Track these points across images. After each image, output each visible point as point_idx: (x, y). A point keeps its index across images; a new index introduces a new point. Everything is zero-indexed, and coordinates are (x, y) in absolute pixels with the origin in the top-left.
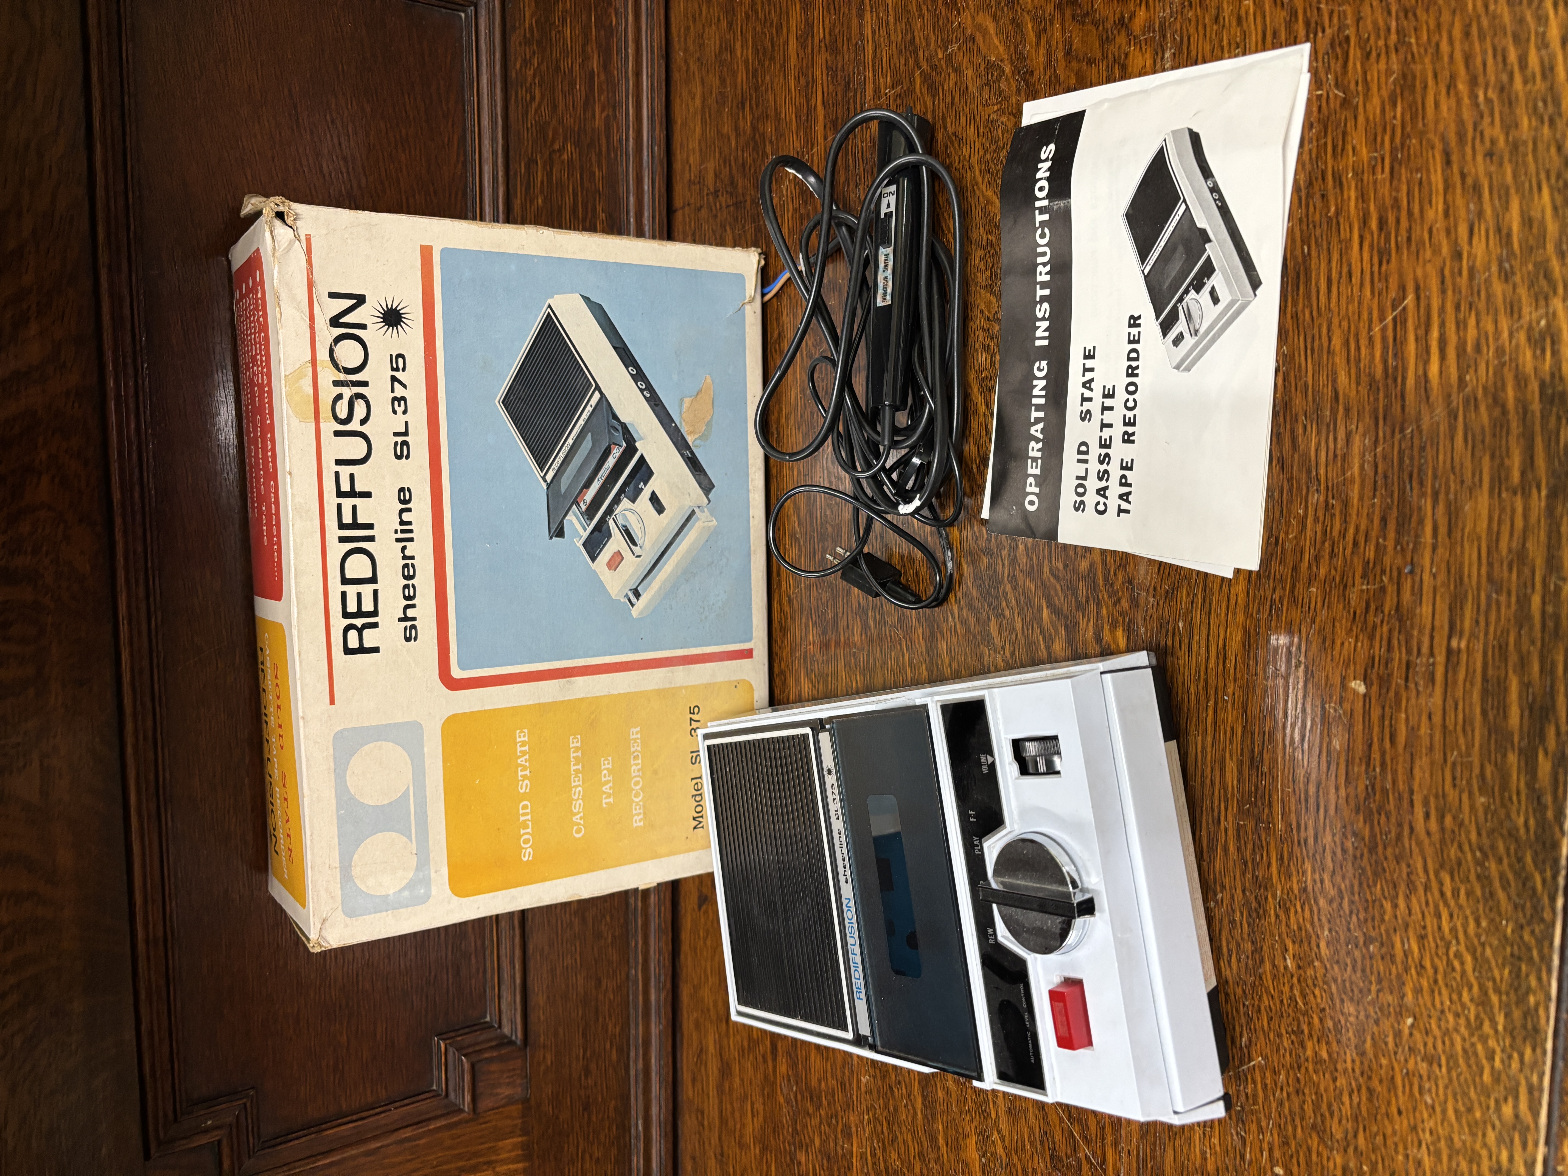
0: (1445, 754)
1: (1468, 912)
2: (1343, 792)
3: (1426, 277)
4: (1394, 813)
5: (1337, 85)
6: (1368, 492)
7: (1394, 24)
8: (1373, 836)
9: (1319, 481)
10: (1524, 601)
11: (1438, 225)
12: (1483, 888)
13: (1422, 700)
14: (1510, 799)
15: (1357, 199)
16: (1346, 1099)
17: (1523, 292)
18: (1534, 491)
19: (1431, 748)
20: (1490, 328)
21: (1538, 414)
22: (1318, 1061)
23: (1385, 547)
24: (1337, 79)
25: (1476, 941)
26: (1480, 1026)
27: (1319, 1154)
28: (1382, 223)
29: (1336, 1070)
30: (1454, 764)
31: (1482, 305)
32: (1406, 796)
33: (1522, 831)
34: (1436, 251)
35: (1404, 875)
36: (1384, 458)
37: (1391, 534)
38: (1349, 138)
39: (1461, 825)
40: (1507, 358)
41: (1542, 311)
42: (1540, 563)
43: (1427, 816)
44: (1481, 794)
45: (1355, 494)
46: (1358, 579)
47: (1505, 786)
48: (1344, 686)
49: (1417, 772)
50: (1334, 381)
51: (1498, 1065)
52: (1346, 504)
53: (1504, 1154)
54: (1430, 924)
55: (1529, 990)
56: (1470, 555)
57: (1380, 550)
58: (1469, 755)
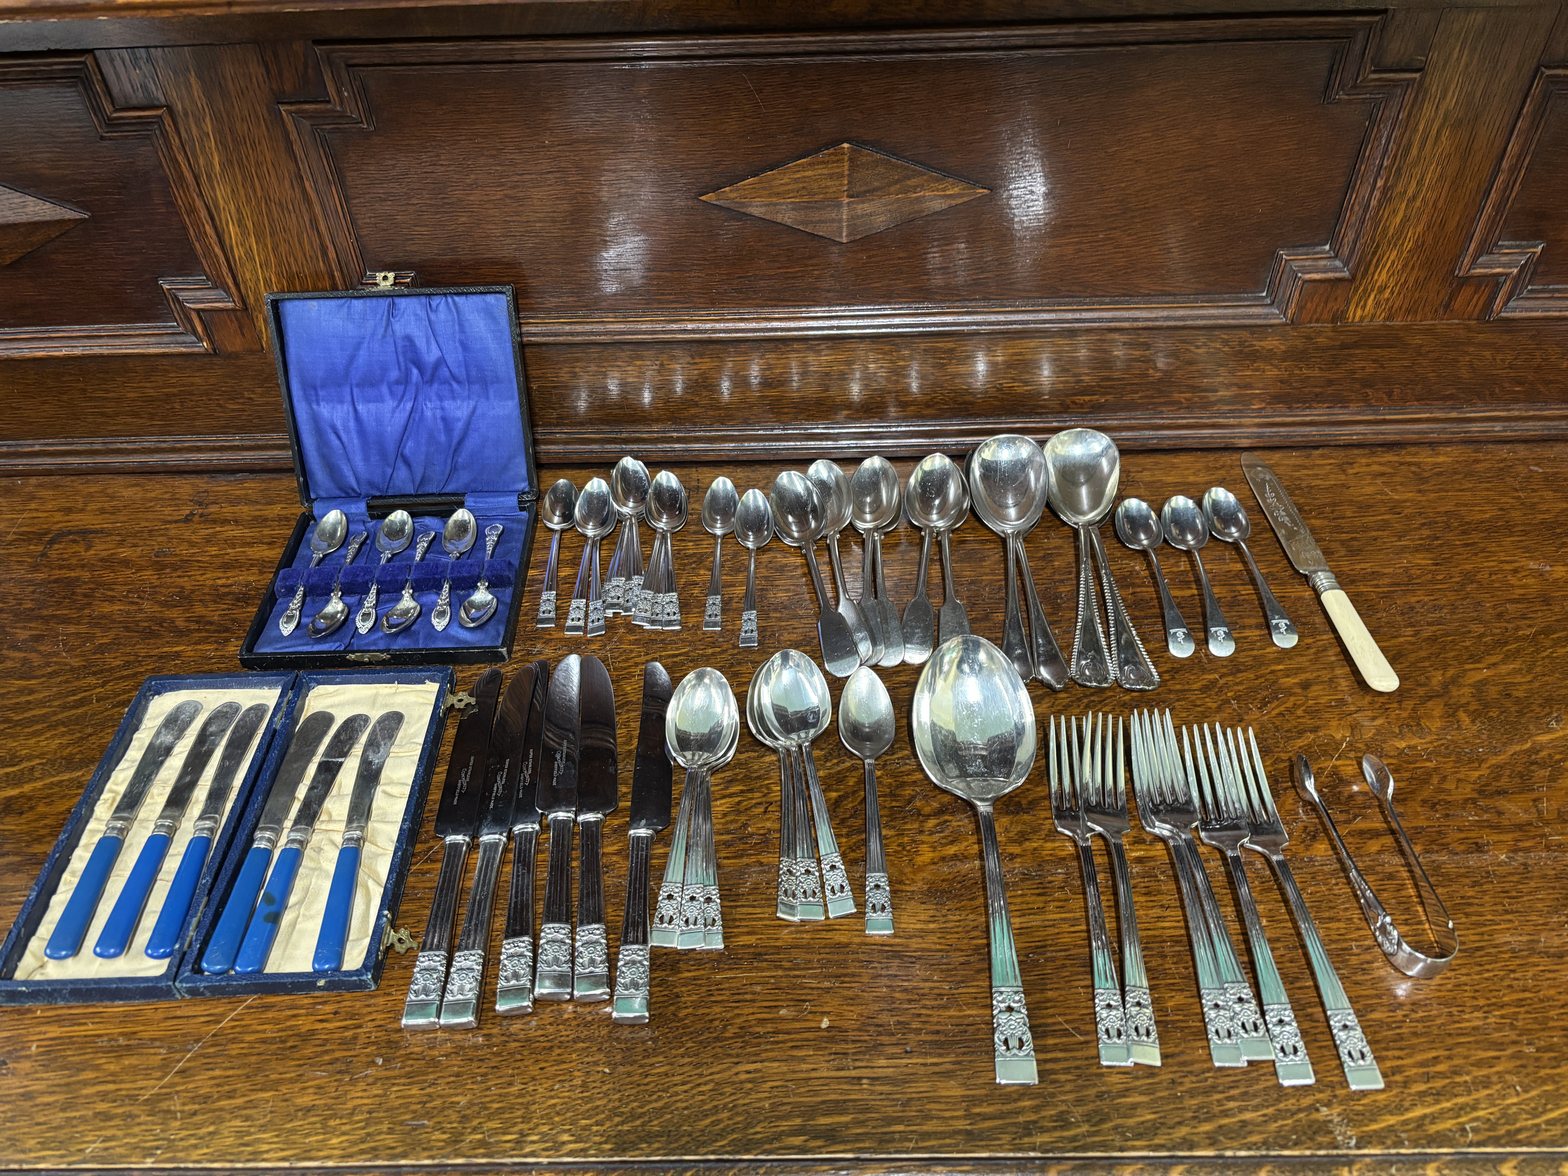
0: (791, 1080)
1: (690, 1102)
2: (751, 1017)
4: (745, 1051)
6: (954, 1021)
8: (727, 1039)
9: (957, 988)
10: (899, 1120)
12: (711, 1109)
13: (824, 1065)
14: (772, 1122)
17: (1091, 1107)
19: (794, 1072)
23: (920, 1034)
25: (672, 1108)
26: (616, 1115)
30: (786, 1086)
32: (759, 1058)
35: (705, 1061)
37: (929, 1038)
39: (748, 1094)
42: (925, 1128)
43: (748, 1072)
44: (770, 1104)
45: (952, 1012)
46: (896, 1018)
47: (779, 1118)
48: (824, 1013)
49: (776, 1064)
51: (595, 1128)
52: (945, 1007)
53: (535, 1138)
54: (677, 1079)
55: (650, 1143)
56: (923, 1086)
57: (918, 1031)
58: (795, 1095)
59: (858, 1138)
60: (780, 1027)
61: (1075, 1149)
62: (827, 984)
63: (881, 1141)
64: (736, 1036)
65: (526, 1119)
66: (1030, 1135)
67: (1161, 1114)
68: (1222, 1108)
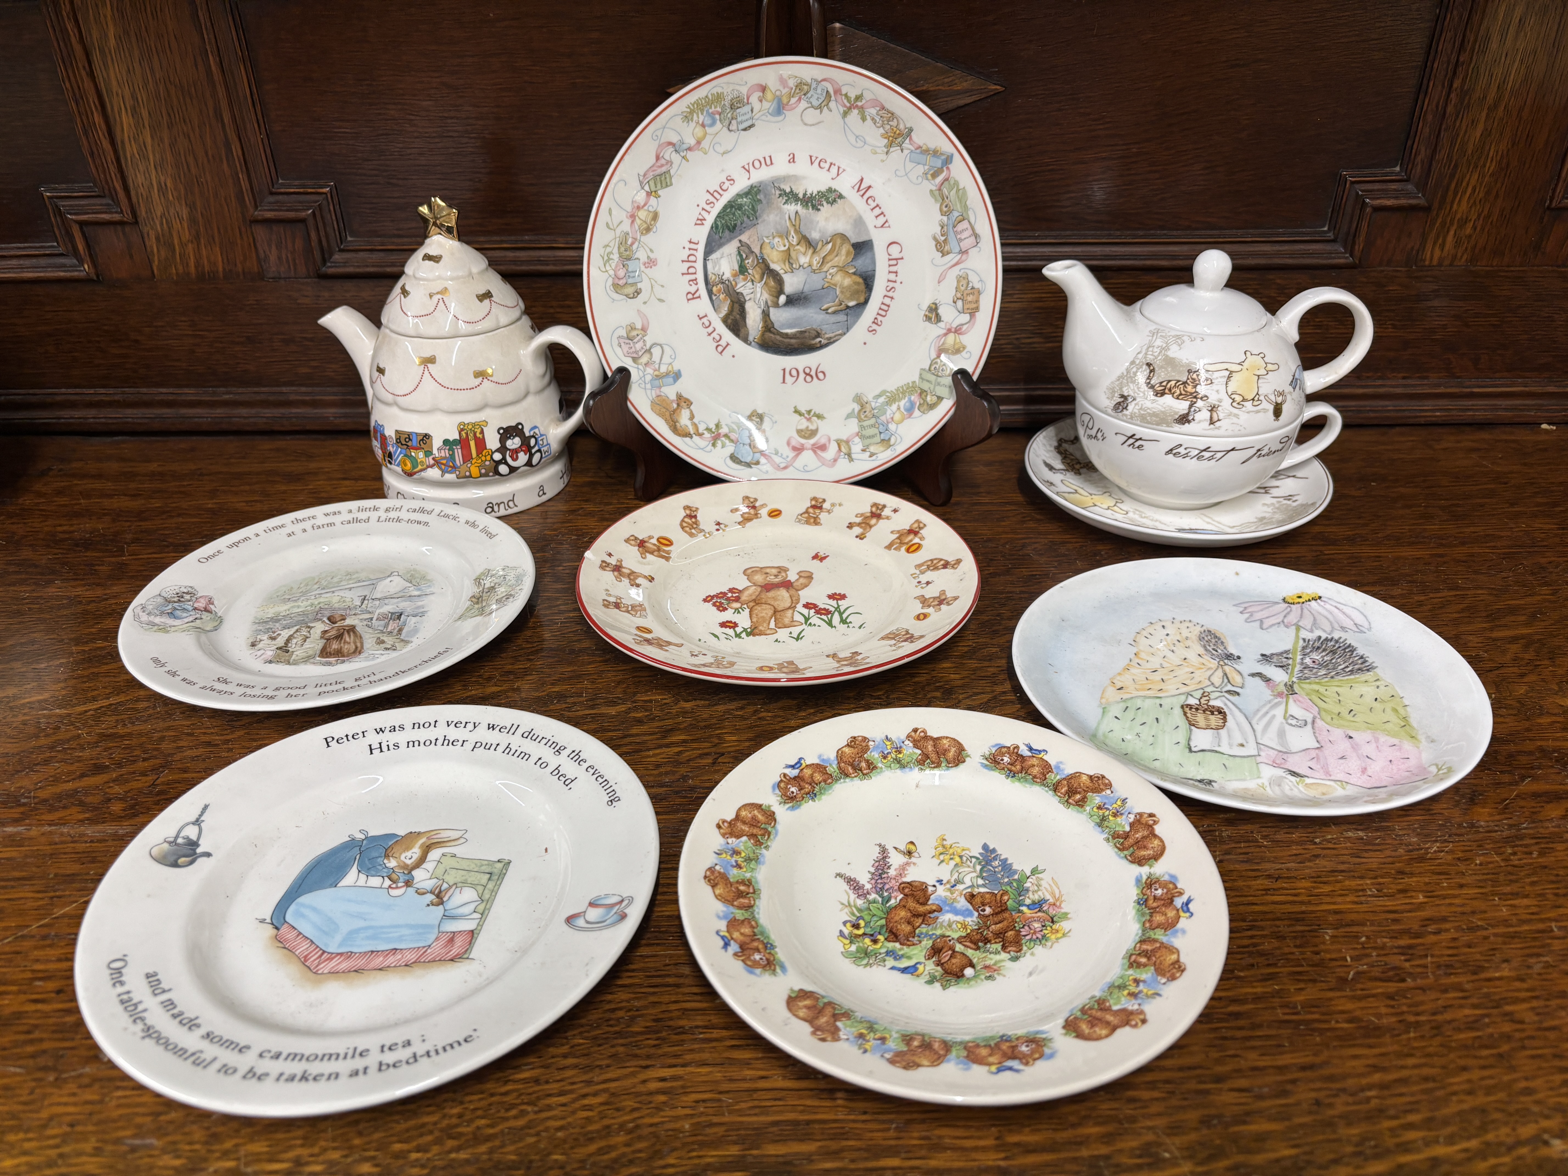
0: (727, 1092)
1: (569, 1120)
4: (660, 1052)
5: (1358, 973)
7: (1423, 1018)
10: (893, 1152)
11: (1242, 1062)
12: (598, 1131)
14: (693, 1150)
15: (1255, 993)
17: (1193, 1136)
18: (1002, 1155)
19: (731, 1080)
20: (1154, 1109)
21: (1078, 1154)
24: (1363, 972)
25: (541, 1128)
26: (451, 1137)
28: (1237, 1015)
30: (719, 1100)
31: (1174, 1102)
32: (679, 1061)
33: (661, 1163)
35: (598, 1063)
38: (1310, 985)
39: (658, 1109)
40: (1126, 1125)
41: (1177, 1153)
43: (663, 1080)
44: (692, 1125)
47: (703, 1145)
49: (704, 1070)
58: (731, 1112)
64: (648, 1031)
67: (1307, 1149)
68: (1398, 1140)
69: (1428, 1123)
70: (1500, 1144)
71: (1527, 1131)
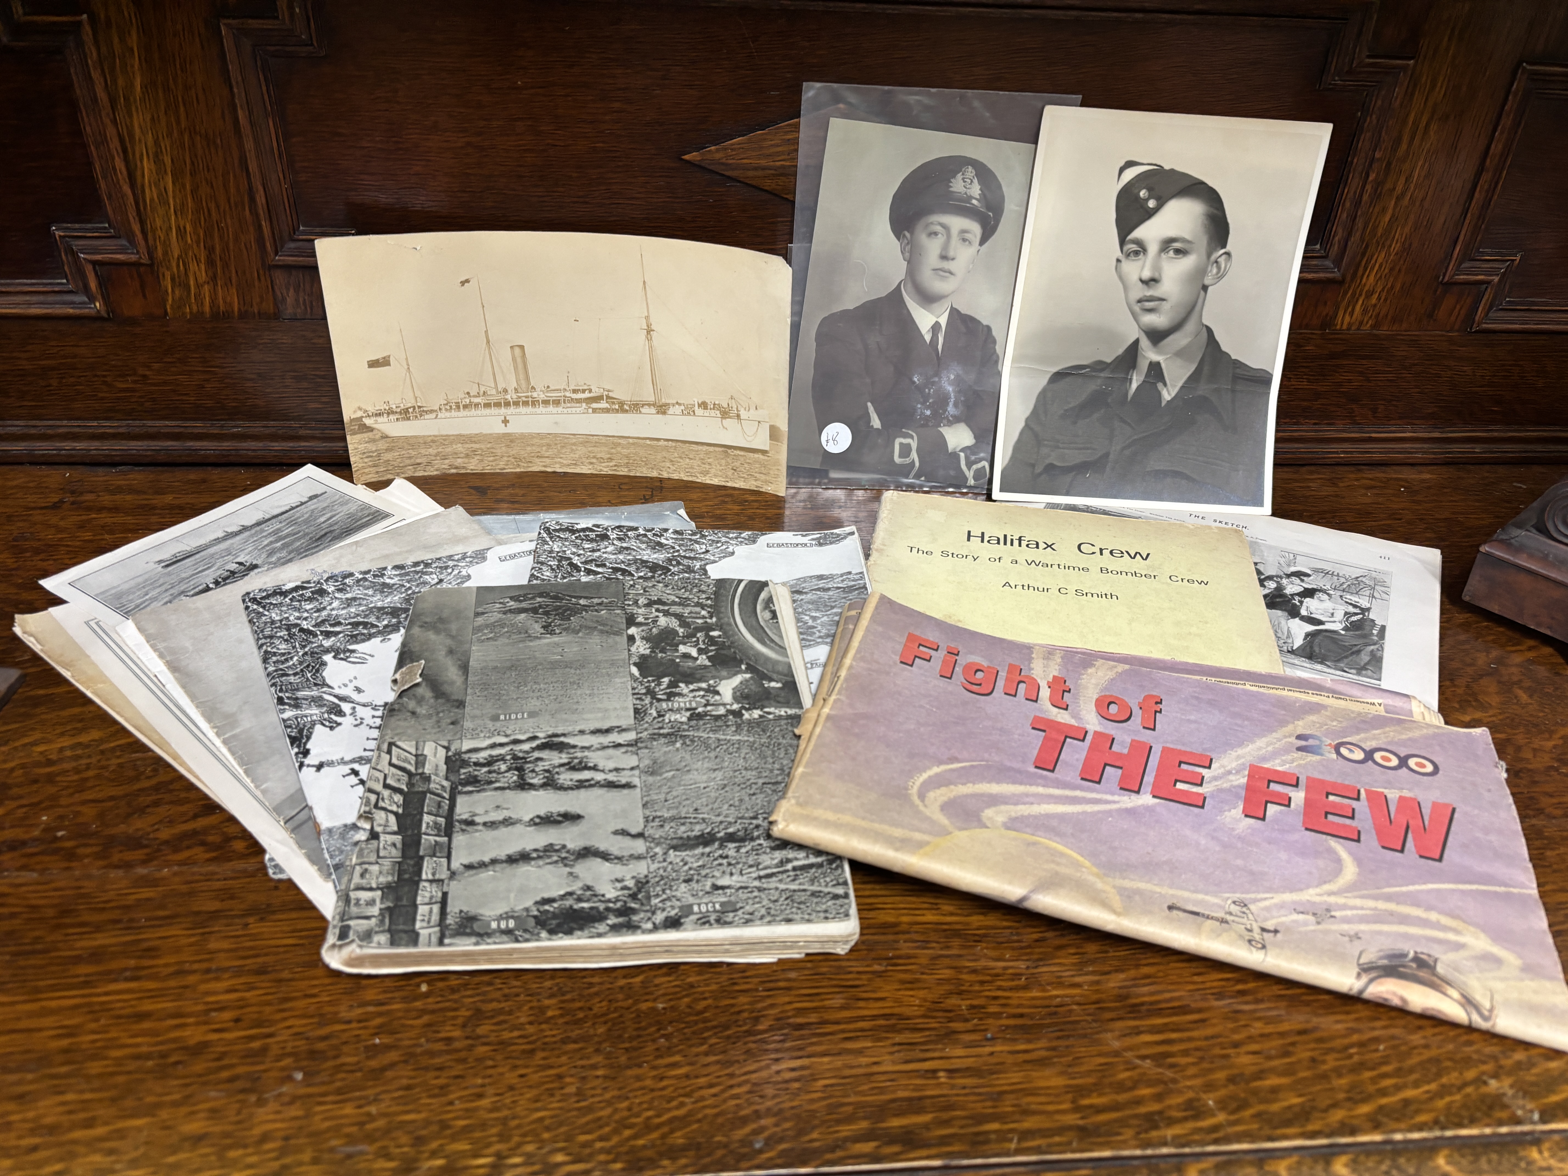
0: (849, 1077)
1: (723, 1107)
2: (788, 1007)
3: (1214, 1025)
4: (786, 1046)
6: (1039, 1003)
8: (762, 1032)
9: (1036, 967)
10: (994, 1118)
11: (1251, 1030)
12: (749, 1116)
13: (887, 1057)
14: (830, 1127)
16: (516, 1033)
17: (1222, 1092)
18: (1079, 1115)
19: (852, 1067)
20: (1190, 1072)
21: (1137, 1112)
22: (542, 1010)
23: (1001, 1018)
25: (700, 1115)
26: (627, 1127)
27: (455, 1018)
29: (540, 1023)
30: (844, 1084)
31: (1205, 1065)
32: (804, 1053)
33: (807, 1138)
34: (1234, 1031)
35: (736, 1058)
36: (1071, 1011)
37: (1011, 1022)
39: (795, 1094)
40: (1171, 1086)
41: (1214, 1106)
42: (1026, 1125)
43: (793, 1070)
44: (826, 1106)
45: (1035, 993)
46: (968, 1002)
47: (839, 1122)
49: (826, 1059)
50: (1117, 971)
51: (599, 1145)
52: (1025, 988)
53: (517, 1160)
54: (702, 1081)
55: (673, 1159)
56: (1015, 1077)
57: (997, 1016)
58: (855, 1094)
59: (944, 1141)
60: (827, 1016)
61: (1216, 1142)
62: (876, 968)
63: (974, 1144)
64: (771, 1029)
65: (503, 1137)
66: (1156, 1127)
67: (1310, 1097)
68: (1377, 1087)
69: (1398, 1073)
70: (1452, 1085)
71: (1471, 1074)
